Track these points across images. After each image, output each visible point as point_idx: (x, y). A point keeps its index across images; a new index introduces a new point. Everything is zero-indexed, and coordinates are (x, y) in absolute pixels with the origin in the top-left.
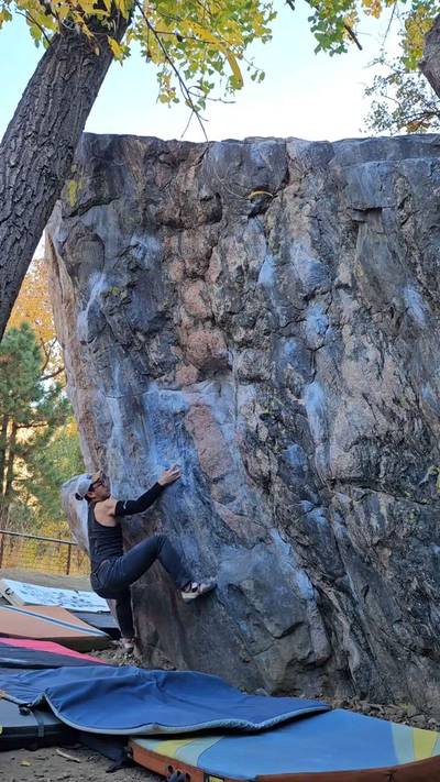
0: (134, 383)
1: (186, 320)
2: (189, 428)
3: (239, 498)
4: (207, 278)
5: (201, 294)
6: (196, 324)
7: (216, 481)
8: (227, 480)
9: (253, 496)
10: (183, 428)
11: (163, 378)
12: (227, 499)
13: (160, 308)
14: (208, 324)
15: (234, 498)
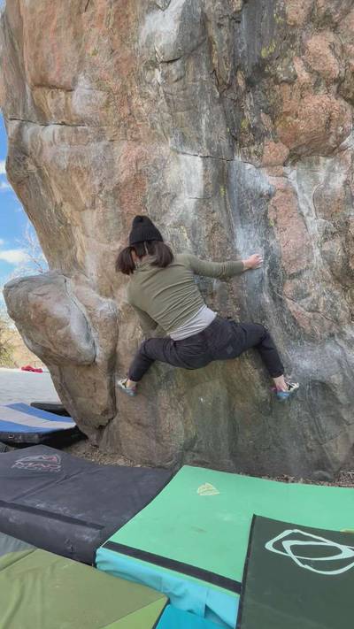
0: (225, 143)
1: (304, 76)
2: (271, 215)
3: (314, 295)
4: (342, 28)
5: (332, 47)
6: (317, 84)
7: (292, 276)
8: (305, 276)
9: (331, 292)
10: (265, 216)
11: (253, 149)
12: (300, 295)
13: (264, 54)
14: (334, 88)
15: (309, 295)
